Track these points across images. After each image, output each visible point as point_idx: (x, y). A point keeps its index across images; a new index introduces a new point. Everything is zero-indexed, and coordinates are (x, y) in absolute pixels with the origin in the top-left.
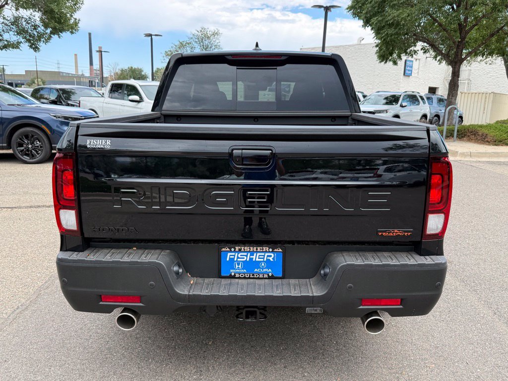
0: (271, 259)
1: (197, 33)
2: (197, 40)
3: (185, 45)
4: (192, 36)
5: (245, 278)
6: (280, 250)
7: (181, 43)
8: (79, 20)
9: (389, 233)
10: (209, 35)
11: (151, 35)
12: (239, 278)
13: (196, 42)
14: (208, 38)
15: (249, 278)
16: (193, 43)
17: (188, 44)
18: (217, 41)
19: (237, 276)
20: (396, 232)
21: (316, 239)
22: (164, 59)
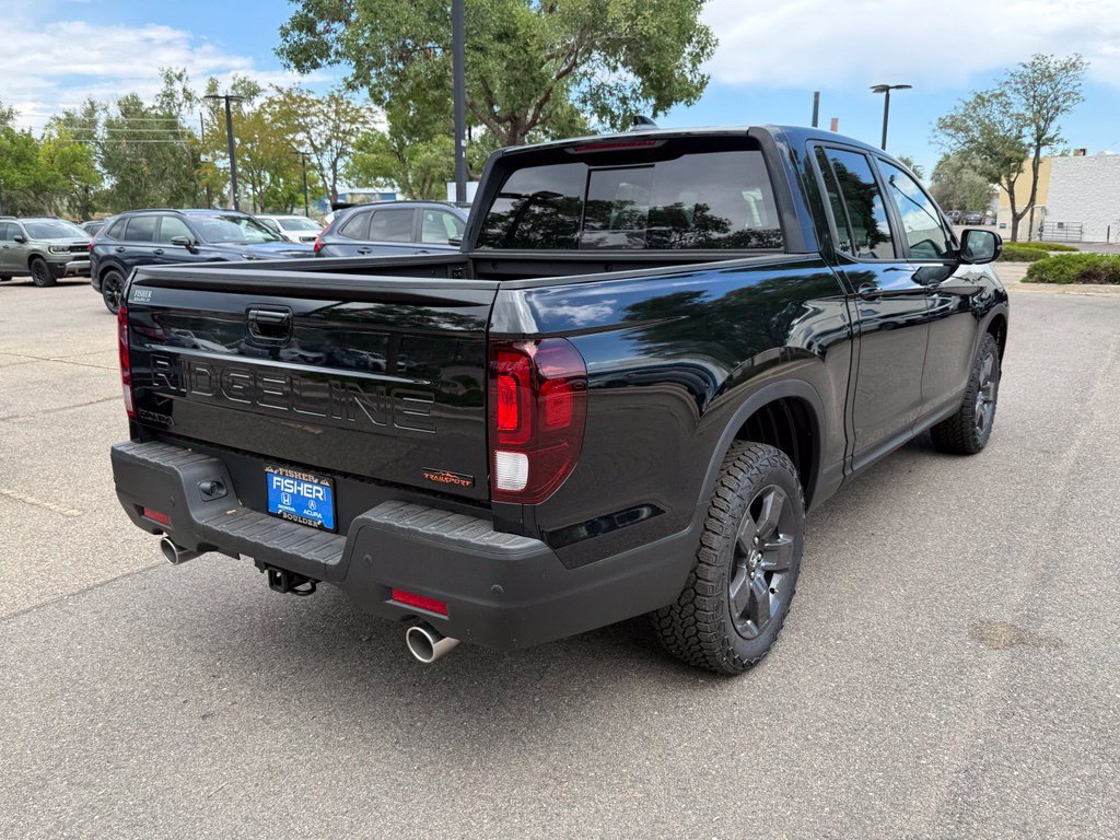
0: (320, 495)
1: (1023, 69)
2: (1019, 86)
3: (988, 101)
4: (1007, 78)
5: (292, 521)
6: (327, 484)
7: (979, 97)
8: (709, 78)
9: (438, 476)
10: (1053, 71)
11: (886, 89)
12: (287, 519)
13: (1017, 90)
14: (1051, 78)
15: (297, 522)
16: (1009, 93)
17: (997, 97)
18: (1075, 83)
19: (285, 516)
20: (448, 477)
21: (349, 470)
22: (936, 136)
